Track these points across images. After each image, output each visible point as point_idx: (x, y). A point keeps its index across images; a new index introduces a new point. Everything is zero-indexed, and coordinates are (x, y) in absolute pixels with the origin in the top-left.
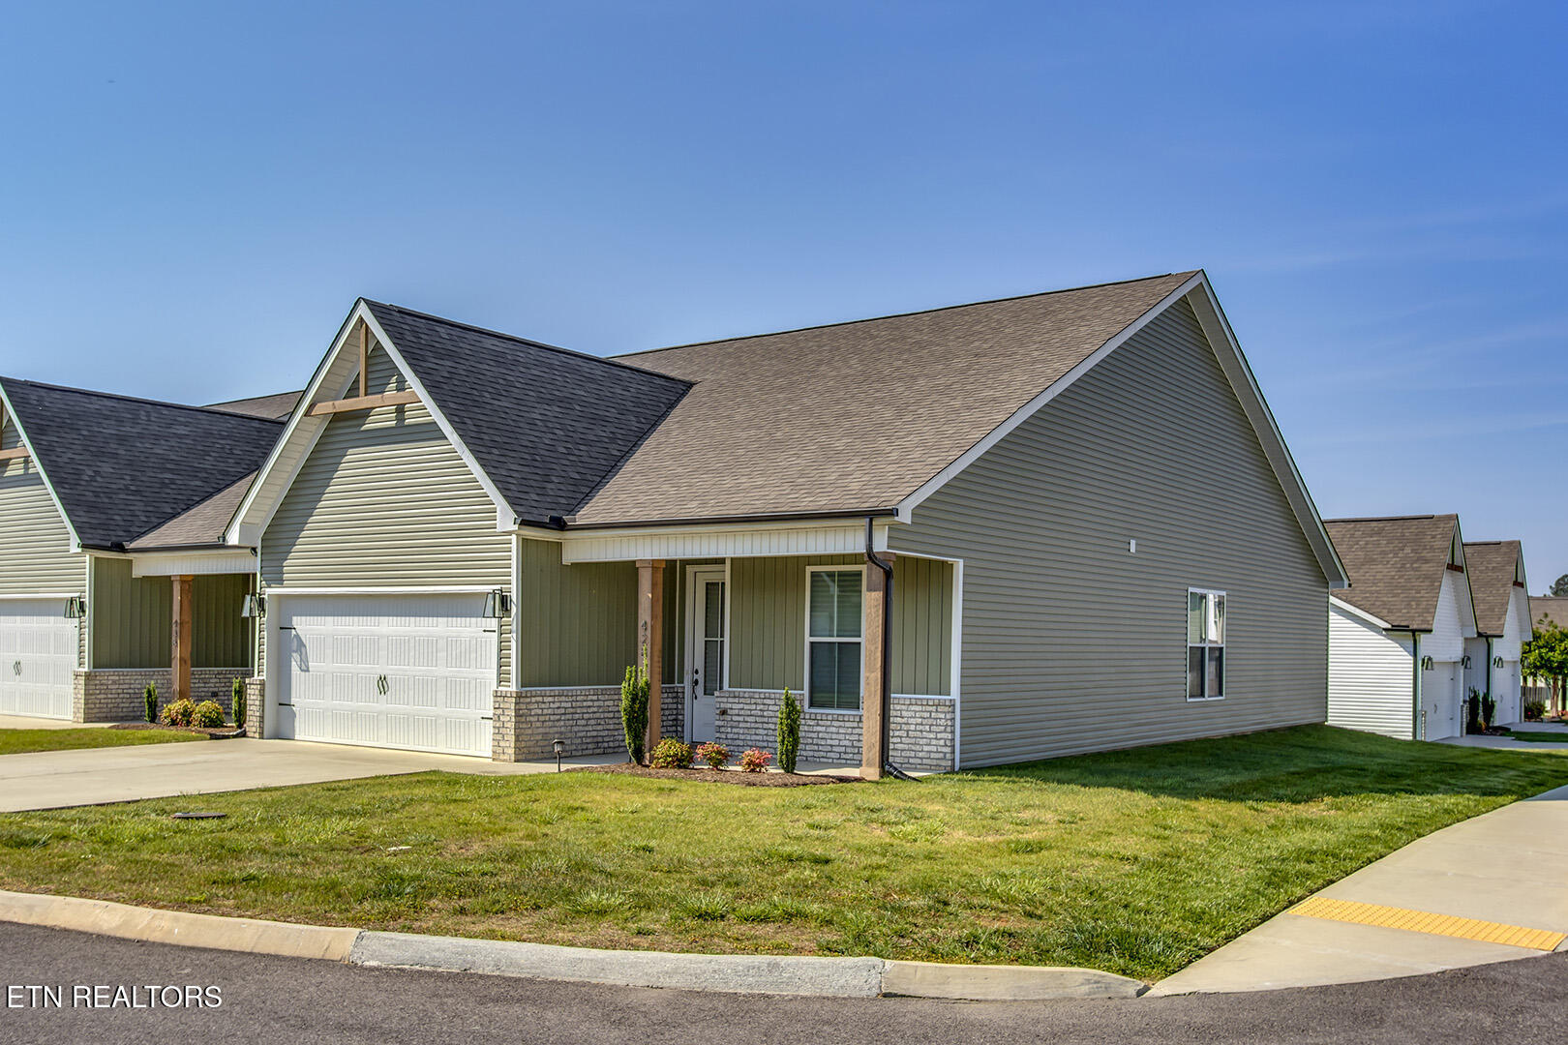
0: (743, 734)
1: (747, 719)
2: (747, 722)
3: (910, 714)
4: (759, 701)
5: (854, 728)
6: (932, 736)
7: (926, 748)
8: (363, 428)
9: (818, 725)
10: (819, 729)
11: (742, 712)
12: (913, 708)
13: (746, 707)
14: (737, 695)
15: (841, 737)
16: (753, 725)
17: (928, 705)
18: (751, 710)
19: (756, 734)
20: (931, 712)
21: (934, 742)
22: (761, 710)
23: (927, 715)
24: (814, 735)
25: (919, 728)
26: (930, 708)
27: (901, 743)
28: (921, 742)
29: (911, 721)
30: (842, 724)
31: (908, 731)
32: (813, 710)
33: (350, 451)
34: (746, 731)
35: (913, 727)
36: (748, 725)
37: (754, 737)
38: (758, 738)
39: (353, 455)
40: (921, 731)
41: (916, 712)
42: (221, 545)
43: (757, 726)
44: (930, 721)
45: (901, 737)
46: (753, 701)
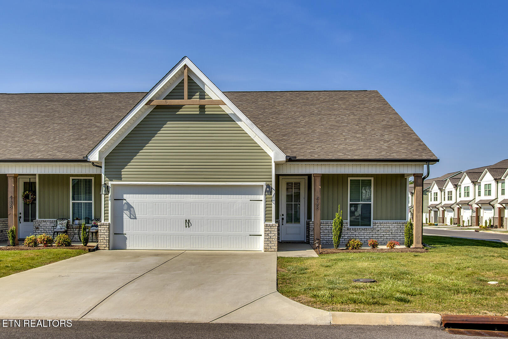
0: (323, 236)
1: (324, 231)
3: (392, 227)
4: (330, 225)
5: (371, 232)
6: (401, 233)
7: (399, 238)
8: (177, 113)
9: (355, 232)
10: (356, 233)
12: (394, 225)
13: (324, 227)
15: (365, 235)
16: (327, 233)
17: (400, 224)
18: (326, 228)
20: (401, 226)
21: (402, 235)
22: (331, 228)
24: (354, 235)
25: (396, 231)
26: (401, 225)
27: (389, 236)
28: (397, 236)
29: (393, 229)
30: (366, 231)
31: (392, 233)
32: (351, 227)
33: (168, 123)
35: (394, 231)
36: (325, 233)
37: (327, 238)
38: (329, 238)
39: (169, 124)
40: (397, 232)
41: (395, 226)
42: (85, 161)
43: (329, 233)
44: (400, 229)
45: (389, 235)
46: (327, 225)
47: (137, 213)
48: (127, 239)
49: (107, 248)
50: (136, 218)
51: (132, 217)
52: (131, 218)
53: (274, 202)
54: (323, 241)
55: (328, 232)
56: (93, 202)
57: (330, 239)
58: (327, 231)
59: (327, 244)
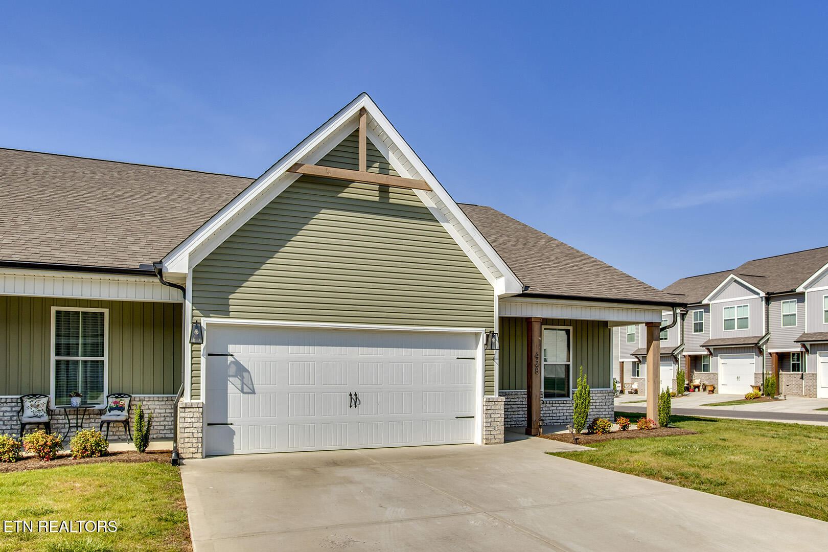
0: (511, 415)
1: (513, 406)
2: (513, 408)
3: (596, 398)
4: (520, 396)
6: (606, 407)
7: (604, 413)
9: (552, 406)
10: (553, 408)
11: (510, 403)
12: (598, 395)
13: (512, 400)
14: (507, 393)
15: (565, 411)
16: (516, 410)
17: (605, 393)
18: (515, 402)
19: (518, 414)
20: (605, 396)
21: (607, 410)
22: (521, 401)
23: (604, 398)
24: (551, 412)
25: (601, 404)
26: (605, 394)
27: (593, 411)
28: (602, 410)
29: (597, 401)
30: (565, 405)
31: (596, 406)
32: (546, 399)
33: (323, 211)
34: (512, 413)
35: (598, 404)
36: (514, 410)
37: (517, 416)
38: (519, 416)
39: (325, 215)
40: (602, 405)
41: (599, 396)
44: (605, 400)
45: (593, 409)
46: (516, 396)
47: (255, 383)
48: (233, 433)
49: (199, 455)
50: (254, 393)
51: (246, 389)
52: (244, 393)
53: (497, 361)
54: (511, 421)
55: (518, 408)
56: (106, 358)
57: (520, 418)
58: (516, 406)
59: (517, 425)
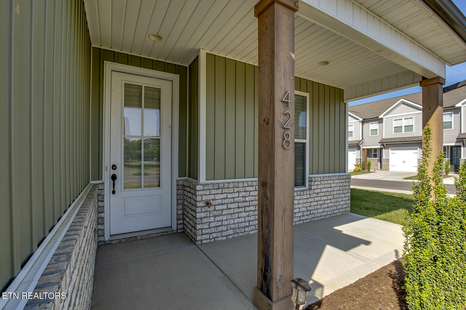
0: (227, 220)
1: (230, 206)
2: (230, 209)
4: (241, 189)
5: (308, 198)
6: (343, 196)
11: (226, 201)
12: (335, 181)
13: (229, 196)
14: (221, 186)
16: (236, 210)
18: (234, 198)
19: (239, 218)
20: (343, 183)
21: (344, 199)
22: (243, 197)
23: (341, 184)
25: (339, 192)
27: (331, 203)
30: (301, 197)
31: (333, 195)
34: (229, 217)
35: (335, 193)
36: (231, 211)
37: (236, 221)
38: (240, 220)
40: (339, 194)
43: (240, 210)
45: (330, 199)
46: (236, 190)
54: (227, 230)
55: (239, 207)
57: (241, 222)
58: (235, 205)
59: (236, 235)
